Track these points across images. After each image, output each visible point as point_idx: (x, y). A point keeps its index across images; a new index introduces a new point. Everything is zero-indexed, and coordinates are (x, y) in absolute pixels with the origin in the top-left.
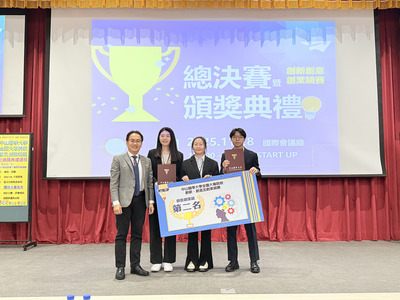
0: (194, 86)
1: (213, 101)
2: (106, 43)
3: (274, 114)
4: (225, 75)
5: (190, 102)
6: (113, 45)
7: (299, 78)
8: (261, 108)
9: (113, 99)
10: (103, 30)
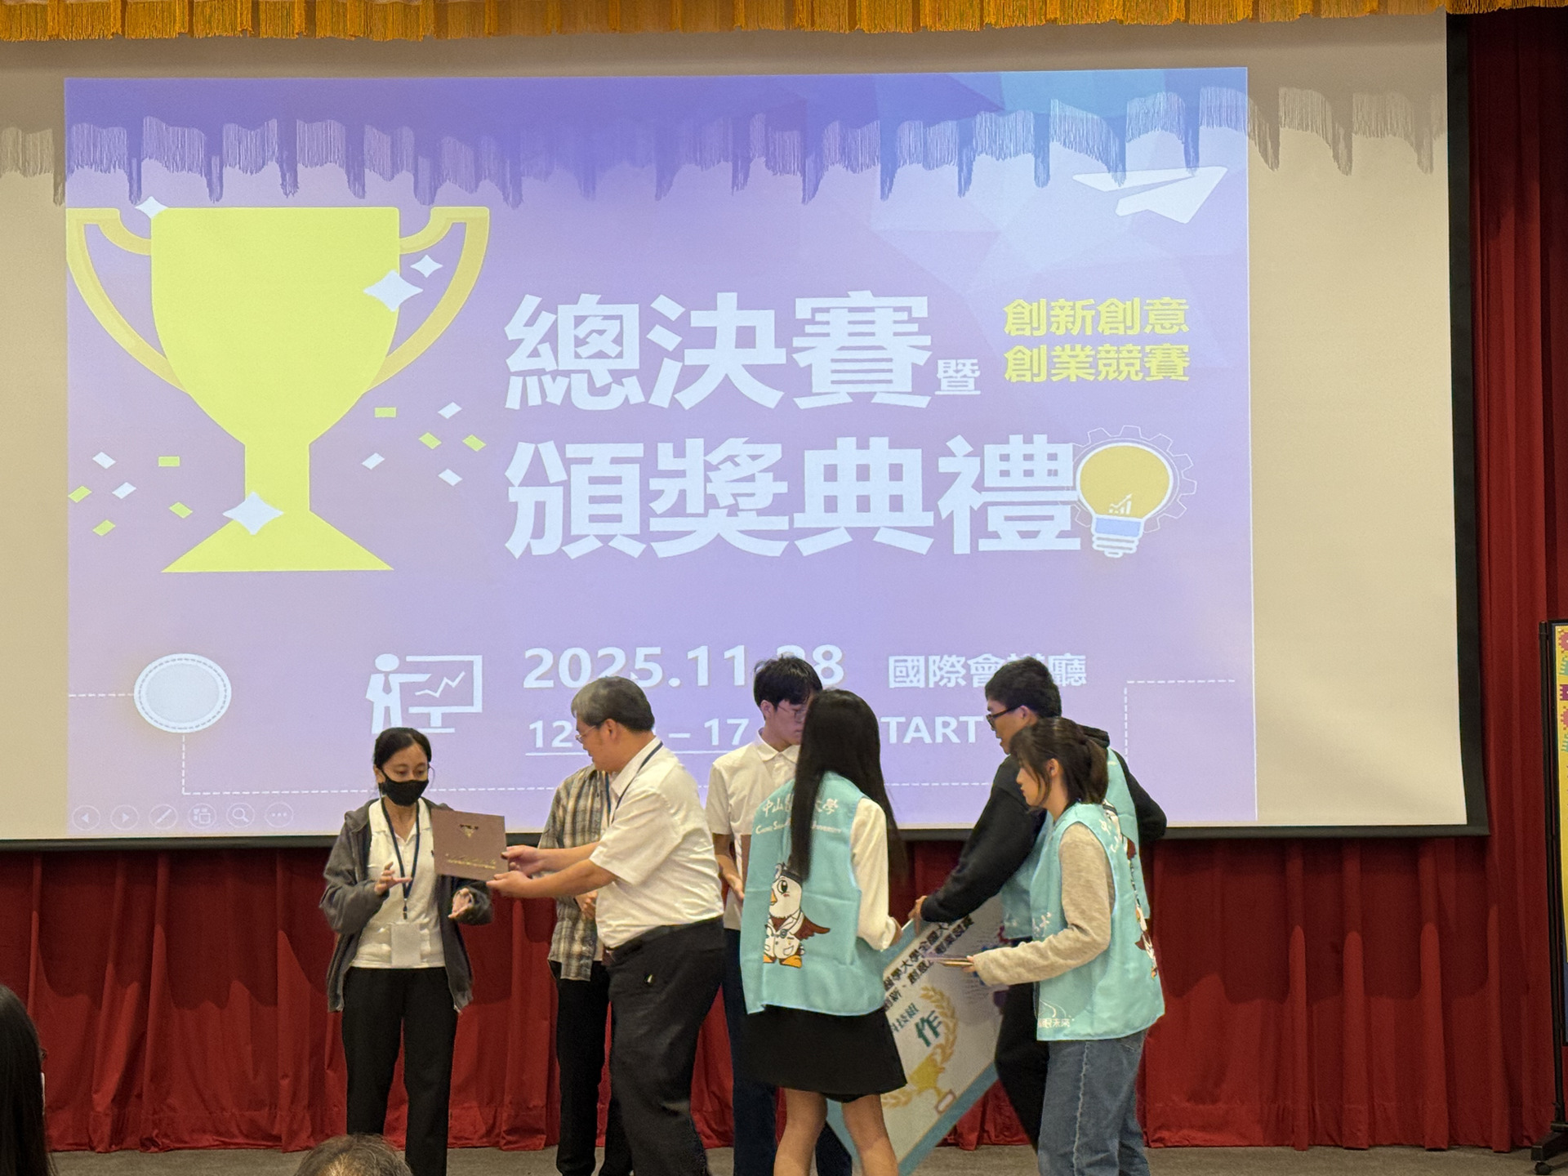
0: (555, 396)
1: (649, 467)
2: (136, 194)
3: (942, 530)
4: (707, 339)
5: (536, 475)
6: (166, 201)
7: (1063, 353)
8: (880, 503)
9: (169, 462)
10: (118, 136)
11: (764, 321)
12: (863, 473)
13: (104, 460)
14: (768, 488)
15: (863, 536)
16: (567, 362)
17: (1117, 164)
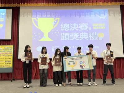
0: (64, 30)
3: (89, 38)
6: (39, 17)
9: (39, 34)
10: (36, 13)
11: (77, 25)
12: (84, 35)
13: (35, 34)
14: (78, 36)
15: (84, 39)
16: (65, 28)
17: (100, 15)
